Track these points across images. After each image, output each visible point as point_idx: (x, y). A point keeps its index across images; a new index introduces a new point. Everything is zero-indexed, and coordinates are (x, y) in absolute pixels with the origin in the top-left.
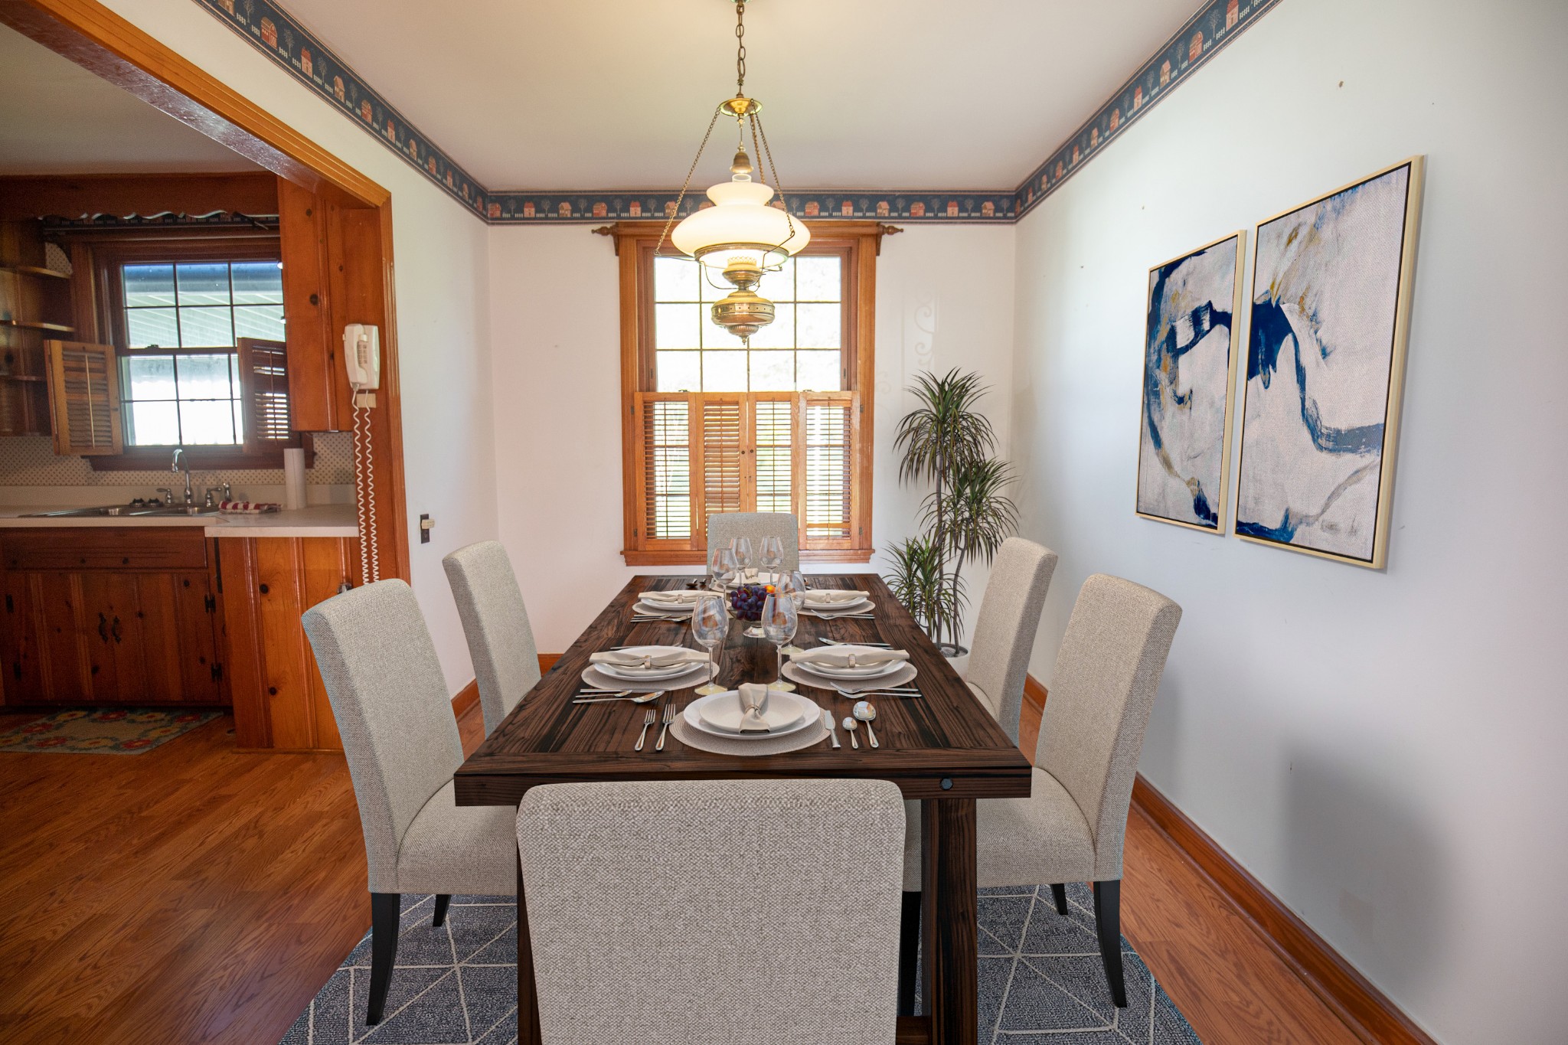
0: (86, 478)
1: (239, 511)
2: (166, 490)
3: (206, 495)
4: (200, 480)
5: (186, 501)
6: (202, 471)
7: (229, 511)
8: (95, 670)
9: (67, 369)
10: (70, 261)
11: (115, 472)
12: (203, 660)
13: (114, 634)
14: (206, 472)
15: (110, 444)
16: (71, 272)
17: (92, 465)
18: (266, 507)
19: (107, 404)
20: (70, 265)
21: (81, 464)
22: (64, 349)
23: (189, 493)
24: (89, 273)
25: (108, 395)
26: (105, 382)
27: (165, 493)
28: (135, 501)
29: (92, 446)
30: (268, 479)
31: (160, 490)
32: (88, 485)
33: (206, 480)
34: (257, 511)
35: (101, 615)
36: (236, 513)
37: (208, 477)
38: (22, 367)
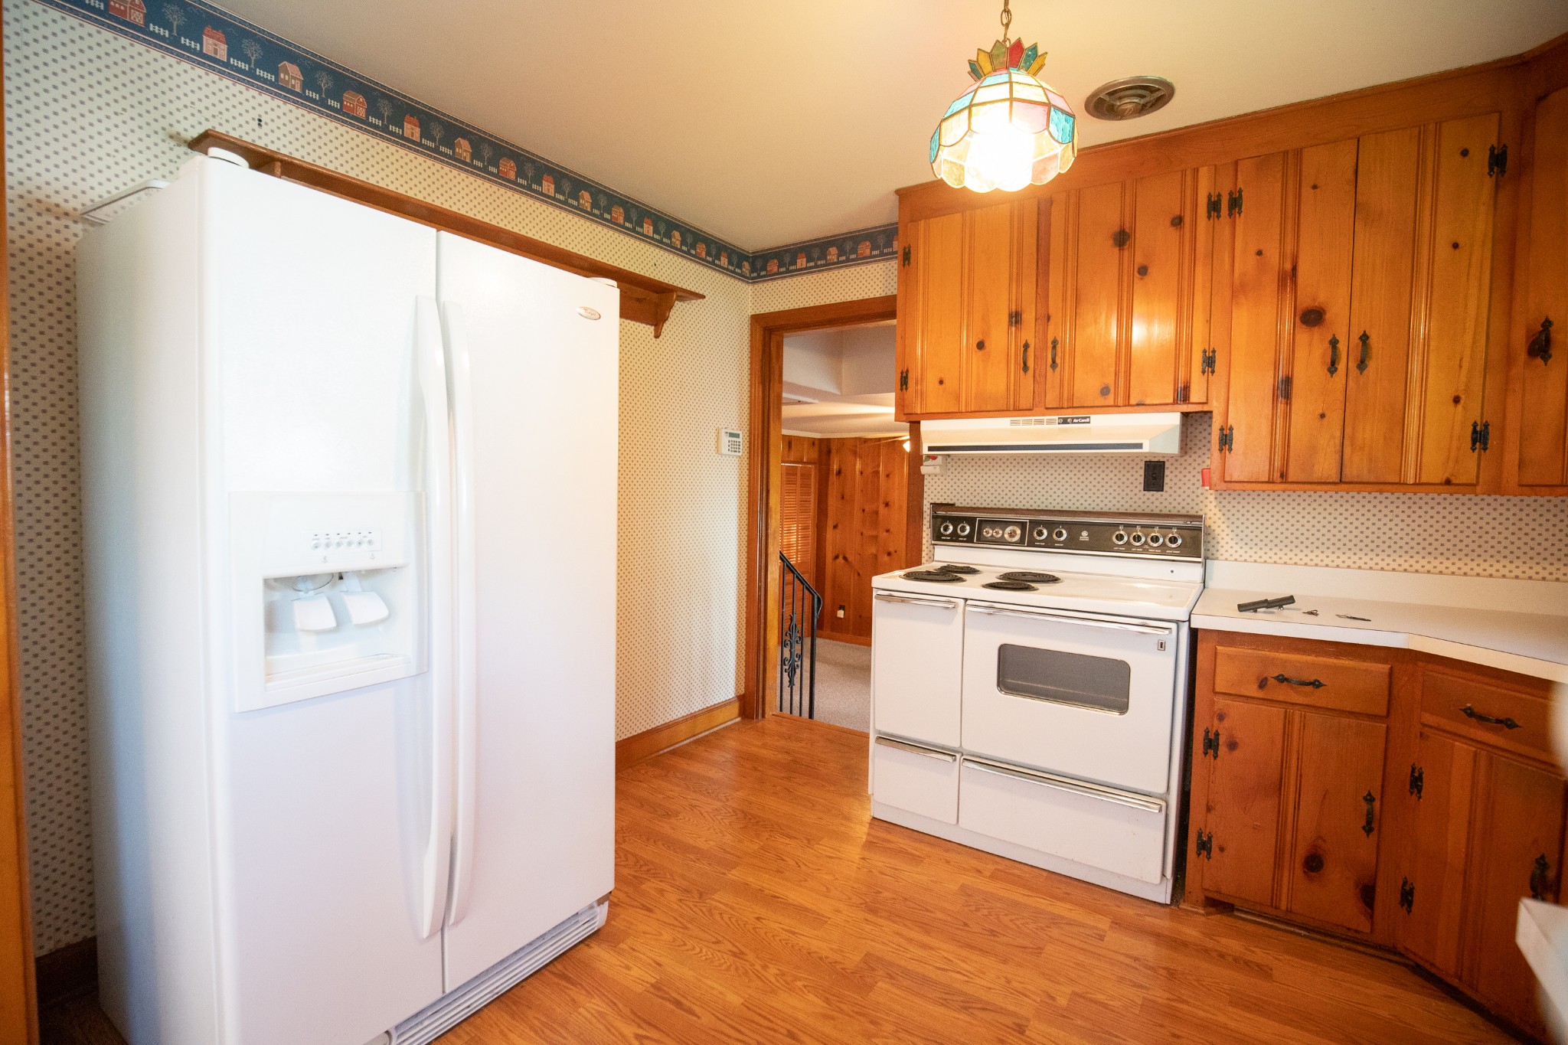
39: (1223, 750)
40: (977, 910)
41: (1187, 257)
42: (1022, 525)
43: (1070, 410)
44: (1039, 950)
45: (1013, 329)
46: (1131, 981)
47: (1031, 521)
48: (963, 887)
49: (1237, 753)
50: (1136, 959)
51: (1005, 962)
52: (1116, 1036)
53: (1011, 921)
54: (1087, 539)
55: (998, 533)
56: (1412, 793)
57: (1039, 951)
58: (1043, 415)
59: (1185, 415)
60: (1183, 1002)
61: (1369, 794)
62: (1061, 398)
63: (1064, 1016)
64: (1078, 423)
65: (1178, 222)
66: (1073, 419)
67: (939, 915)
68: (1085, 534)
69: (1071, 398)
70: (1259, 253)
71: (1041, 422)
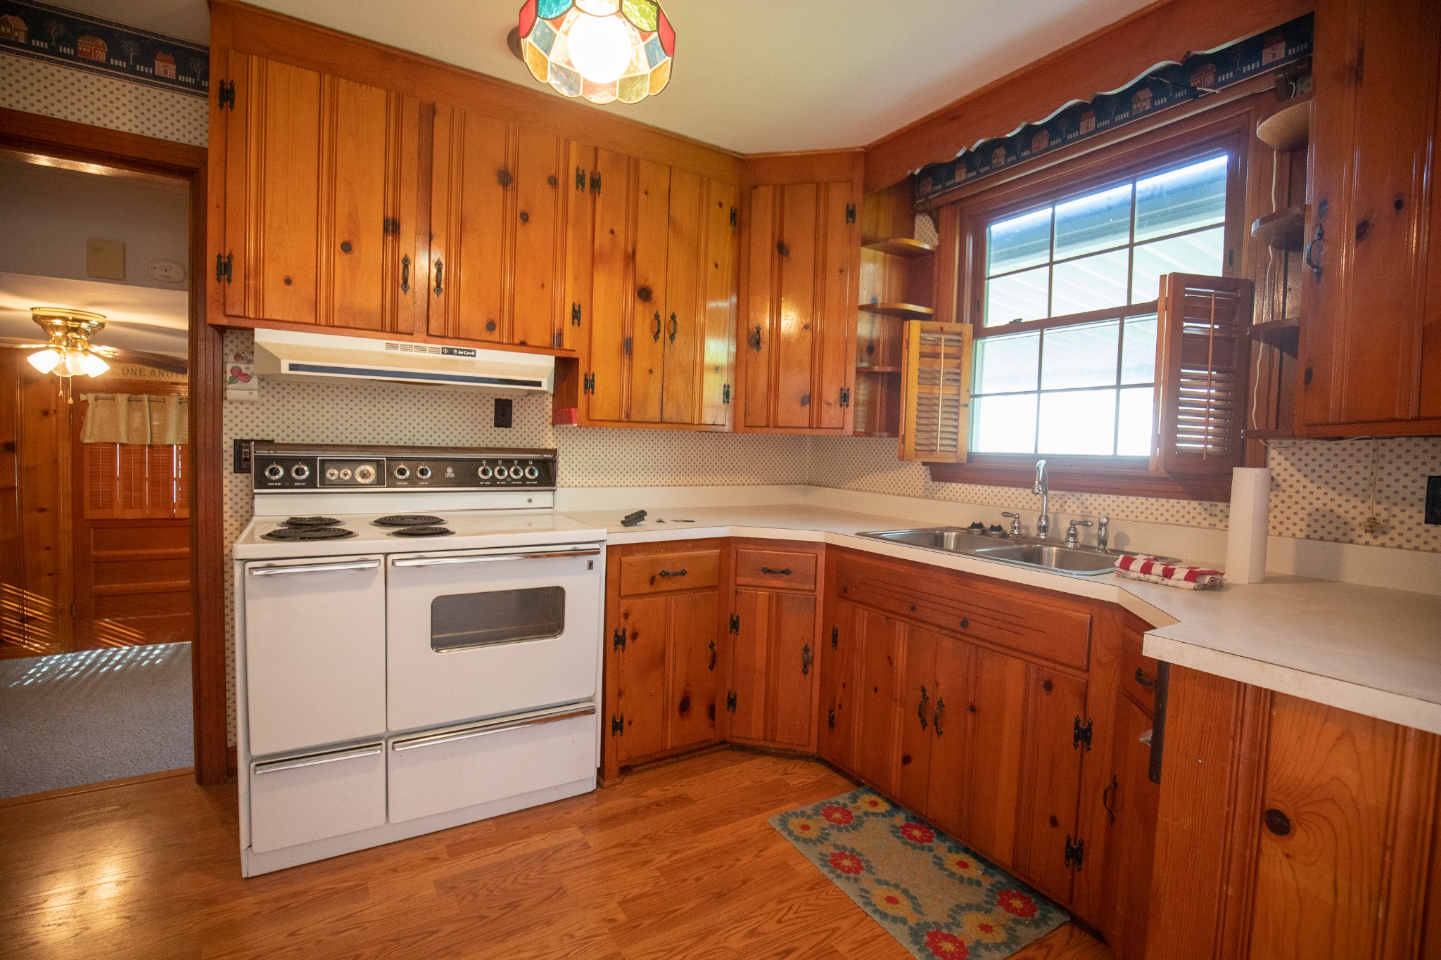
0: (923, 489)
1: (1153, 578)
2: (1013, 516)
3: (1069, 529)
4: (1057, 506)
5: (1039, 535)
6: (1063, 493)
7: (1135, 575)
8: (906, 760)
9: (922, 355)
10: (937, 232)
11: (954, 485)
12: (1054, 822)
13: (936, 724)
14: (1068, 494)
15: (955, 449)
16: (937, 244)
17: (931, 474)
18: (1207, 579)
19: (956, 397)
20: (937, 235)
21: (921, 472)
22: (923, 331)
23: (1044, 523)
24: (955, 242)
25: (959, 387)
26: (958, 371)
27: (1013, 519)
28: (974, 526)
29: (936, 451)
30: (1167, 515)
31: (1006, 514)
32: (925, 497)
33: (1066, 507)
34: (1191, 585)
35: (923, 690)
36: (1148, 581)
37: (1070, 502)
38: (881, 359)
39: (628, 641)
40: (476, 895)
41: (560, 216)
42: (378, 464)
43: (454, 341)
44: (560, 892)
45: (390, 238)
46: (638, 863)
47: (388, 459)
48: (439, 884)
49: (638, 640)
50: (622, 845)
51: (549, 923)
52: (676, 911)
53: (513, 883)
54: (453, 475)
55: (345, 474)
56: (731, 633)
57: (562, 891)
58: (425, 342)
59: (558, 360)
60: (676, 853)
61: (712, 643)
62: (446, 327)
63: (635, 927)
64: (463, 355)
65: (553, 181)
66: (458, 350)
67: (448, 928)
68: (450, 470)
69: (457, 328)
70: (612, 232)
71: (424, 350)
